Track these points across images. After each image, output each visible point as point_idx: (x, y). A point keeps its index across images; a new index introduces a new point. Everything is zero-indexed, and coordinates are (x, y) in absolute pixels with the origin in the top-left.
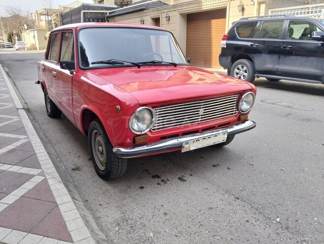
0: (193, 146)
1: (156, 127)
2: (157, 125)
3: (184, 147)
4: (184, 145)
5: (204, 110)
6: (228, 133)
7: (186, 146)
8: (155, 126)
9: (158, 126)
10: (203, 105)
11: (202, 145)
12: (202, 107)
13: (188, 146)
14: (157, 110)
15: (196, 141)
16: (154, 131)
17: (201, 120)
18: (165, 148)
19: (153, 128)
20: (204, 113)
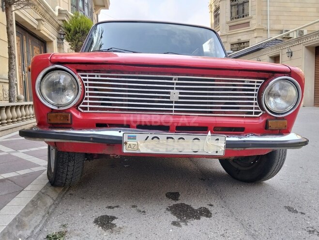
0: (147, 147)
1: (88, 106)
3: (126, 143)
4: (126, 139)
5: (181, 93)
7: (130, 142)
8: (86, 104)
9: (91, 104)
10: (177, 84)
11: (167, 149)
12: (175, 86)
13: (136, 143)
14: (86, 76)
15: (153, 139)
16: (85, 111)
17: (175, 111)
18: (90, 138)
19: (81, 106)
20: (180, 98)
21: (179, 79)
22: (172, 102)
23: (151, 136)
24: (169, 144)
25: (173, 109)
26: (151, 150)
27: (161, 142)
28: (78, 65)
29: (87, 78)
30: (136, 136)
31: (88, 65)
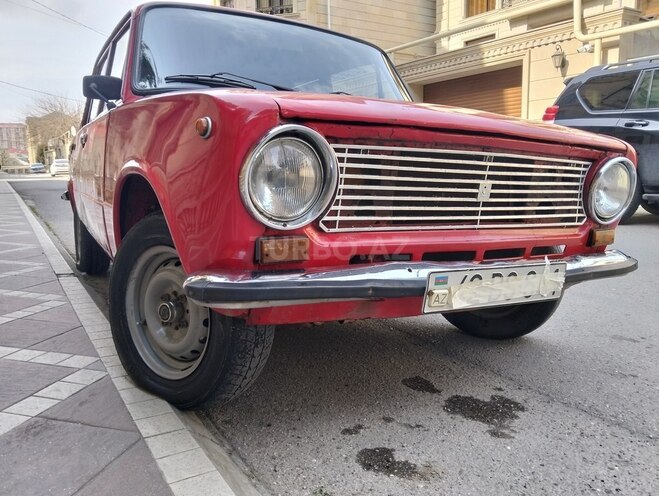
0: (462, 297)
1: (338, 218)
2: (340, 208)
3: (431, 293)
4: (431, 286)
5: (494, 187)
6: (567, 272)
7: (439, 291)
8: (334, 213)
9: (344, 213)
10: (492, 168)
11: (490, 296)
12: (487, 173)
13: (446, 291)
14: (343, 151)
15: (472, 280)
16: (332, 230)
17: (481, 220)
18: (368, 289)
19: (326, 218)
20: (493, 196)
21: (497, 159)
22: (476, 204)
23: (470, 275)
24: (494, 287)
25: (479, 218)
26: (468, 301)
27: (484, 284)
28: (334, 126)
29: (346, 155)
30: (447, 278)
31: (353, 127)
